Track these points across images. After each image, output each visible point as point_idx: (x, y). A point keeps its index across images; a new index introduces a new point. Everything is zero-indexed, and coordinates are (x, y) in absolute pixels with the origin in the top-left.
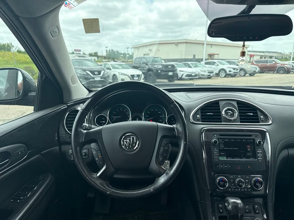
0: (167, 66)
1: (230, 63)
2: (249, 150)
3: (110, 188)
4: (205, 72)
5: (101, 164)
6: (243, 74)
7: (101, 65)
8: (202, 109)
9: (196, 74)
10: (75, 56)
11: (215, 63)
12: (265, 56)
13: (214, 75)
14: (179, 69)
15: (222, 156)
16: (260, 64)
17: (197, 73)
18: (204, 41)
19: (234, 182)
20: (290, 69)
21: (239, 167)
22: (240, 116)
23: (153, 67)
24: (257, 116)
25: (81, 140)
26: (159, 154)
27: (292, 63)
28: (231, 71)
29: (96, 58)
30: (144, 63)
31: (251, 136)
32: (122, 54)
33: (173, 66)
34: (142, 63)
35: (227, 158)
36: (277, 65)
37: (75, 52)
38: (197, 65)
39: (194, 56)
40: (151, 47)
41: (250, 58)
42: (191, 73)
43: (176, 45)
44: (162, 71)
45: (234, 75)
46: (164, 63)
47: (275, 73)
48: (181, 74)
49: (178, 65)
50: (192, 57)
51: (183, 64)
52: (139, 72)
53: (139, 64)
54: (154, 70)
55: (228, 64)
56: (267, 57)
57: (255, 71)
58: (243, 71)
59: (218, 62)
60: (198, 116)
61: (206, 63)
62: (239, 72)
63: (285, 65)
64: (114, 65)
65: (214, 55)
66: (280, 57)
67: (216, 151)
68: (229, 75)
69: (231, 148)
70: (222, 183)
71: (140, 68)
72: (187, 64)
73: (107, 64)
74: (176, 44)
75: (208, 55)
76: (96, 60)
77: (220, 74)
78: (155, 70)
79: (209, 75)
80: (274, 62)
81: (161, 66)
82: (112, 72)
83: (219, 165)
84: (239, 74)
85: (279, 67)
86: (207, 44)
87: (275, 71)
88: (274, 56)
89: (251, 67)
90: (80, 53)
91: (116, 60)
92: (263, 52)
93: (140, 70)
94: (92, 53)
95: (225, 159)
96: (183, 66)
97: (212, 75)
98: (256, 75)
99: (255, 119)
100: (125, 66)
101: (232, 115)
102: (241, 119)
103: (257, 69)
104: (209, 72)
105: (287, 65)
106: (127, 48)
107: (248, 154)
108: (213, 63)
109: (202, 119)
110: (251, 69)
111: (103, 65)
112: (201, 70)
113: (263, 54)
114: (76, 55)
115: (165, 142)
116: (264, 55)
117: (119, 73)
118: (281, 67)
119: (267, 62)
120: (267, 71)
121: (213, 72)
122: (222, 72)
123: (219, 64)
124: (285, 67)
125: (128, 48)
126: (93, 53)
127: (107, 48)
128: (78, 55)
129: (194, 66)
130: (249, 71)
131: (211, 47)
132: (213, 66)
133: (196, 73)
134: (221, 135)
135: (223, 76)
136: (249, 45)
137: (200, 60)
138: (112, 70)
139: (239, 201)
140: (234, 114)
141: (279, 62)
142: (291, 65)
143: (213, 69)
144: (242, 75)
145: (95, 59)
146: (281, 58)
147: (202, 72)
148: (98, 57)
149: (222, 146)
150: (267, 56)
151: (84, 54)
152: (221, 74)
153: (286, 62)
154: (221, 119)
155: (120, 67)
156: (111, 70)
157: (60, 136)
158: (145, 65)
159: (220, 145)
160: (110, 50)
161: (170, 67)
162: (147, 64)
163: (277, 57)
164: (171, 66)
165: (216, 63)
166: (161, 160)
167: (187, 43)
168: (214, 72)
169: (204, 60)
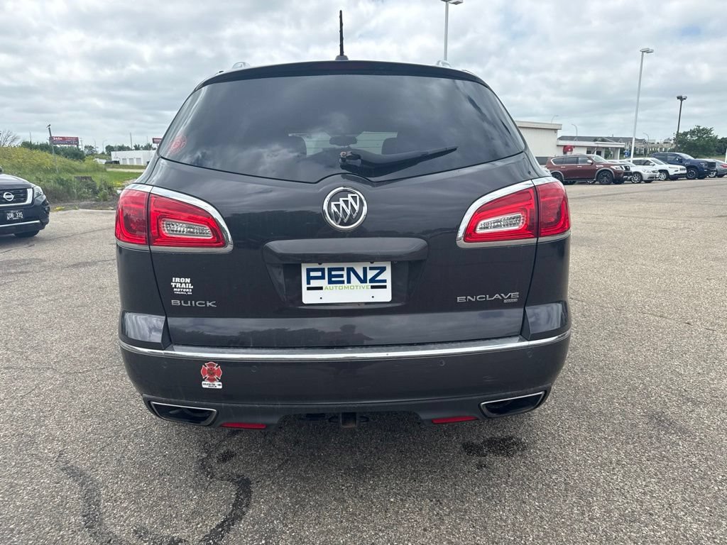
12: (597, 147)
16: (563, 166)
20: (622, 175)
36: (597, 166)
41: (565, 152)
63: (612, 167)
80: (590, 161)
85: (600, 172)
87: (594, 179)
92: (603, 140)
105: (616, 167)
116: (596, 145)
118: (604, 170)
119: (577, 160)
120: (578, 179)
124: (611, 170)
136: (563, 125)
142: (623, 166)
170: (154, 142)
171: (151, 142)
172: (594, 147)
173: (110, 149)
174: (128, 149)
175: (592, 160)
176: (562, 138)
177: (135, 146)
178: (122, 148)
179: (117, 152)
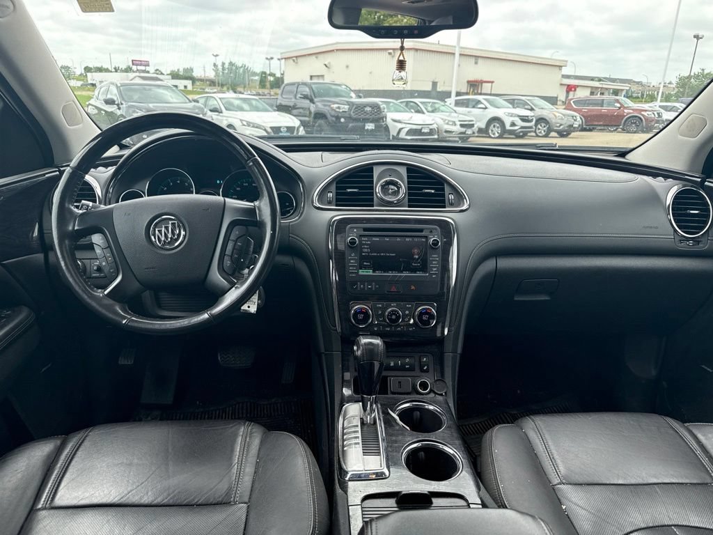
0: (360, 107)
1: (513, 103)
2: (417, 257)
3: (128, 314)
4: (454, 124)
5: (112, 272)
6: (543, 132)
7: (197, 101)
8: (339, 181)
9: (431, 130)
10: (135, 77)
11: (479, 102)
12: (602, 88)
13: (474, 133)
14: (390, 116)
15: (366, 267)
16: (585, 109)
17: (435, 126)
18: (455, 47)
19: (383, 315)
20: (654, 122)
21: (394, 287)
22: (410, 194)
23: (327, 108)
24: (443, 195)
25: (71, 228)
26: (225, 255)
27: (660, 106)
28: (516, 123)
29: (188, 83)
30: (305, 97)
31: (421, 231)
32: (255, 74)
33: (376, 107)
34: (300, 97)
35: (374, 271)
36: (626, 111)
37: (134, 68)
38: (437, 106)
39: (435, 84)
40: (328, 59)
41: (568, 92)
42: (419, 127)
43: (390, 54)
44: (349, 118)
45: (521, 134)
46: (355, 99)
47: (619, 132)
48: (396, 127)
49: (392, 104)
50: (428, 88)
51: (402, 102)
52: (293, 120)
53: (293, 100)
54: (329, 116)
55: (511, 106)
56: (606, 93)
57: (571, 126)
58: (543, 125)
59: (485, 99)
60: (330, 195)
61: (458, 103)
62: (534, 127)
63: (643, 113)
64: (232, 100)
65: (482, 82)
66: (638, 93)
67: (352, 260)
68: (511, 132)
69: (382, 254)
70: (361, 317)
71: (295, 112)
72: (412, 104)
73: (213, 97)
74: (391, 51)
75: (468, 82)
76: (190, 87)
77: (490, 131)
78: (333, 116)
79: (464, 133)
80: (618, 105)
81: (347, 107)
82: (225, 118)
83: (357, 284)
84: (535, 132)
85: (630, 117)
86: (461, 55)
87: (619, 126)
88: (622, 90)
89: (564, 115)
90: (148, 68)
91: (239, 89)
92: (600, 80)
93: (295, 116)
94: (178, 70)
95: (370, 272)
96: (403, 110)
97: (469, 132)
98: (573, 134)
99: (438, 201)
100: (259, 105)
101: (396, 193)
102: (410, 200)
103: (575, 120)
104: (462, 126)
105: (648, 112)
106: (267, 59)
107: (413, 264)
108: (474, 103)
109: (337, 200)
110: (562, 119)
111: (202, 101)
112: (444, 120)
113: (596, 84)
114: (138, 74)
115: (237, 233)
116: (601, 86)
117: (241, 120)
118: (633, 116)
119: (601, 103)
120: (600, 125)
121: (472, 126)
122: (494, 126)
123: (488, 105)
124: (642, 117)
125: (272, 58)
126: (181, 70)
127: (217, 58)
128: (143, 75)
129: (430, 109)
130: (558, 125)
131: (476, 63)
132: (475, 111)
133: (431, 127)
134: (365, 230)
135: (497, 135)
136: (567, 61)
137: (445, 95)
138: (225, 113)
139: (377, 341)
140: (398, 191)
141: (630, 105)
142: (655, 113)
143: (474, 119)
144: (541, 135)
145: (185, 87)
146: (640, 95)
147: (448, 124)
148: (193, 80)
149: (366, 250)
150: (607, 89)
151: (157, 74)
152: (492, 131)
153: (646, 106)
154: (372, 200)
155: (246, 106)
156: (221, 114)
157: (45, 232)
158: (308, 101)
159: (364, 248)
160: (223, 64)
161: (368, 109)
162: (312, 101)
163: (632, 93)
164: (371, 107)
165: (482, 103)
166: (228, 265)
167: (417, 50)
168: (476, 126)
169: (453, 94)
170: (133, 64)
171: (131, 64)
172: (598, 88)
173: (88, 69)
174: (107, 70)
175: (620, 103)
176: (564, 76)
177: (115, 68)
178: (100, 70)
179: (94, 74)
